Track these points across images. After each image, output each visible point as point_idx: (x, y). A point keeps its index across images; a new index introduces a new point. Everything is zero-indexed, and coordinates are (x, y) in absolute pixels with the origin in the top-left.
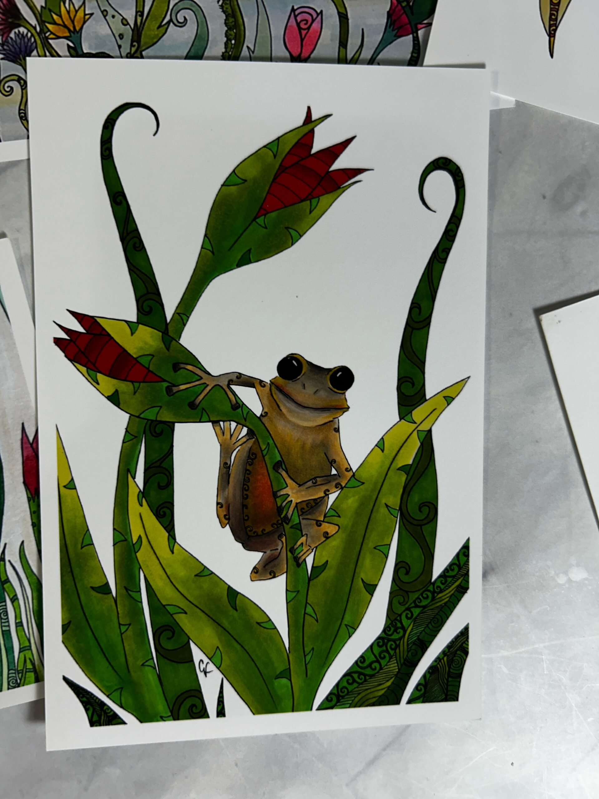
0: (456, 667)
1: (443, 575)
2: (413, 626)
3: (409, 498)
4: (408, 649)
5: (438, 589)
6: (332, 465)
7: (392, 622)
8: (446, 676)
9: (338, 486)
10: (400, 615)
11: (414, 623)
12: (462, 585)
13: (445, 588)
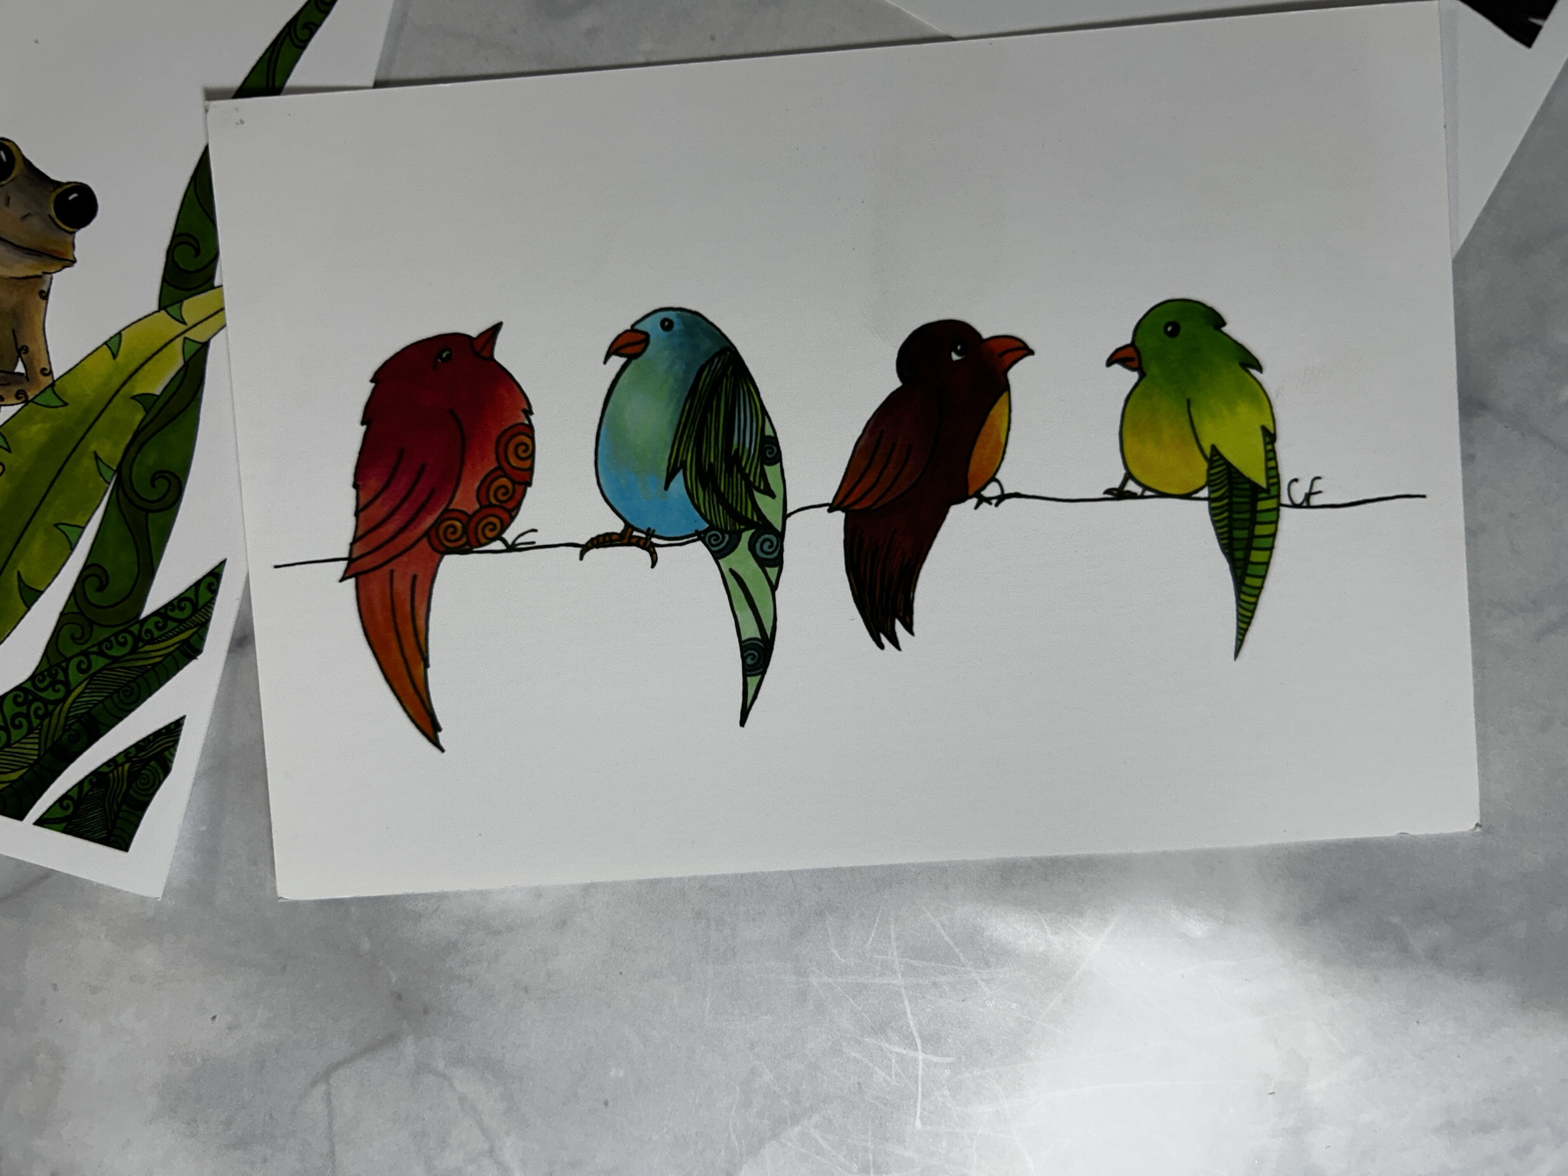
0: (144, 790)
1: (161, 613)
2: (86, 688)
3: (139, 456)
4: (65, 725)
5: (147, 636)
6: (19, 356)
7: (51, 666)
8: (120, 798)
9: (20, 396)
10: (68, 660)
11: (89, 684)
12: (192, 641)
13: (160, 637)
